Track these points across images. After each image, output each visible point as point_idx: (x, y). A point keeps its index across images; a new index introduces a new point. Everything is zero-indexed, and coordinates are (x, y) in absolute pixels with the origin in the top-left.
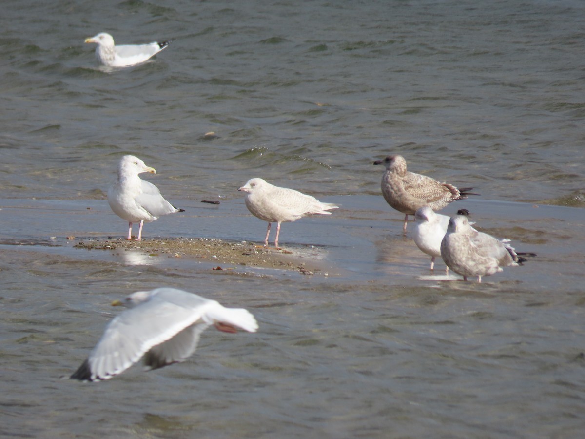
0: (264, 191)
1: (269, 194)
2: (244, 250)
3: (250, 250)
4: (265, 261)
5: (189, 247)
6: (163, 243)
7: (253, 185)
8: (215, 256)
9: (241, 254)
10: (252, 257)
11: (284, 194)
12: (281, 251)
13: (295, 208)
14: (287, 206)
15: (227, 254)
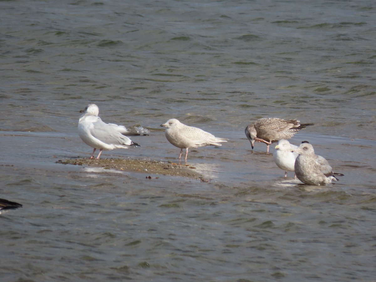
0: (177, 128)
1: (180, 130)
2: (164, 166)
3: (168, 166)
4: (178, 173)
5: (129, 163)
6: (113, 161)
7: (170, 124)
8: (146, 170)
9: (163, 168)
10: (170, 170)
11: (190, 130)
12: (188, 167)
13: (197, 139)
14: (192, 138)
15: (154, 169)
